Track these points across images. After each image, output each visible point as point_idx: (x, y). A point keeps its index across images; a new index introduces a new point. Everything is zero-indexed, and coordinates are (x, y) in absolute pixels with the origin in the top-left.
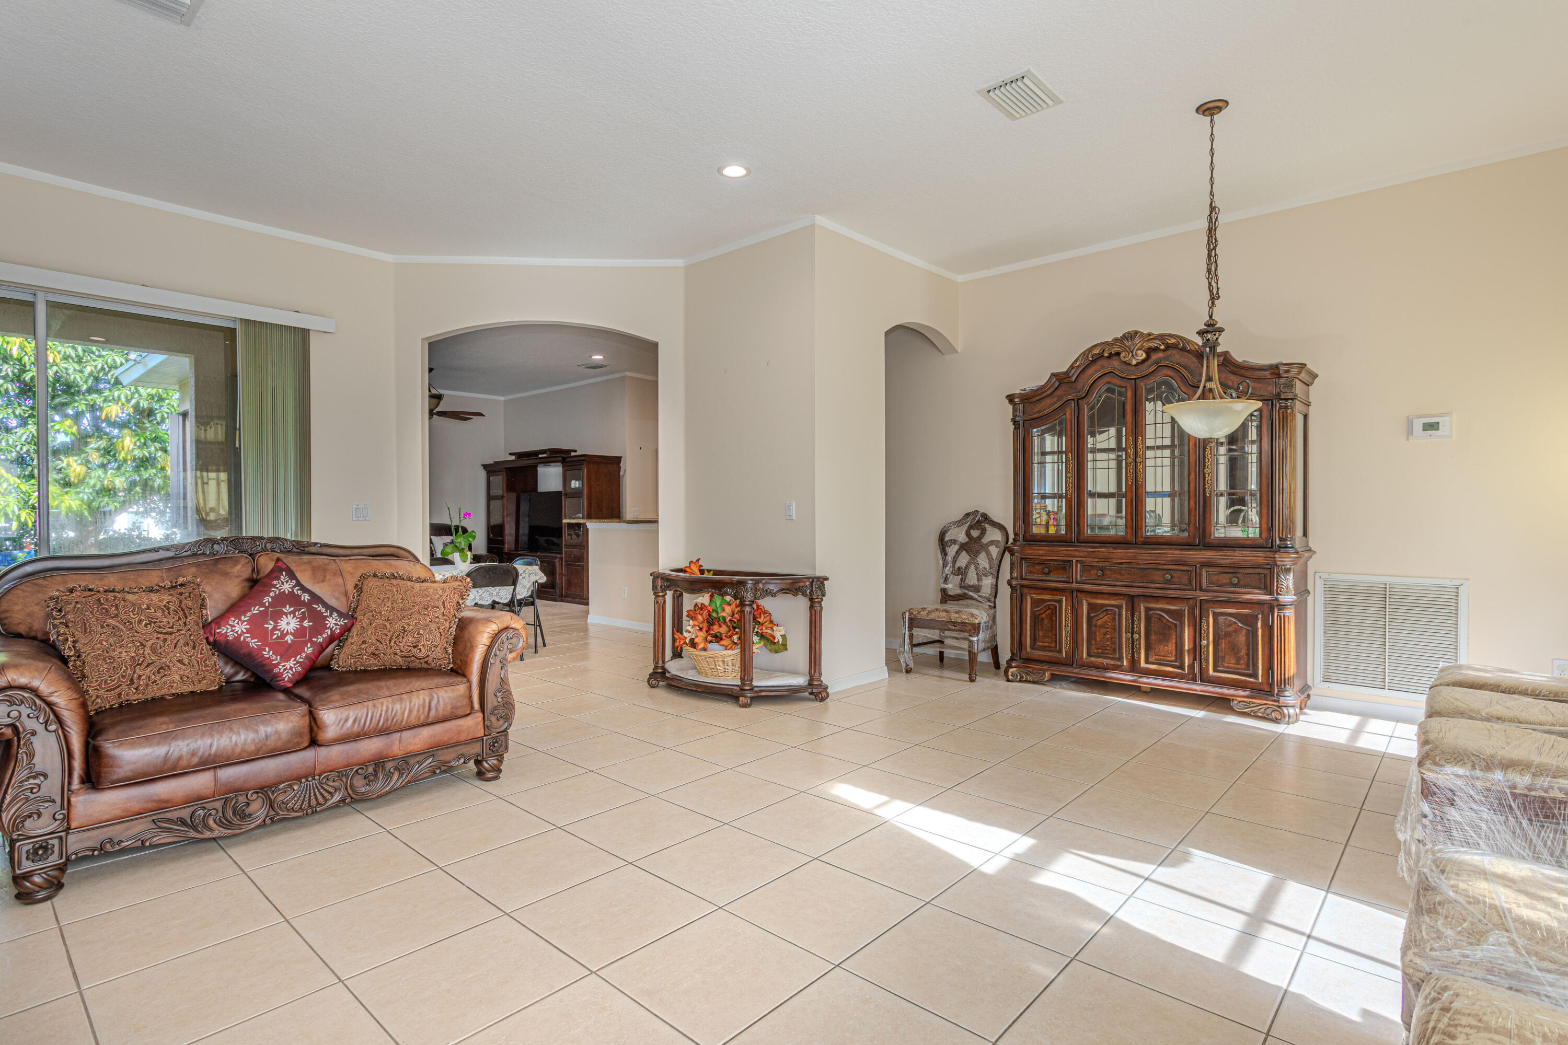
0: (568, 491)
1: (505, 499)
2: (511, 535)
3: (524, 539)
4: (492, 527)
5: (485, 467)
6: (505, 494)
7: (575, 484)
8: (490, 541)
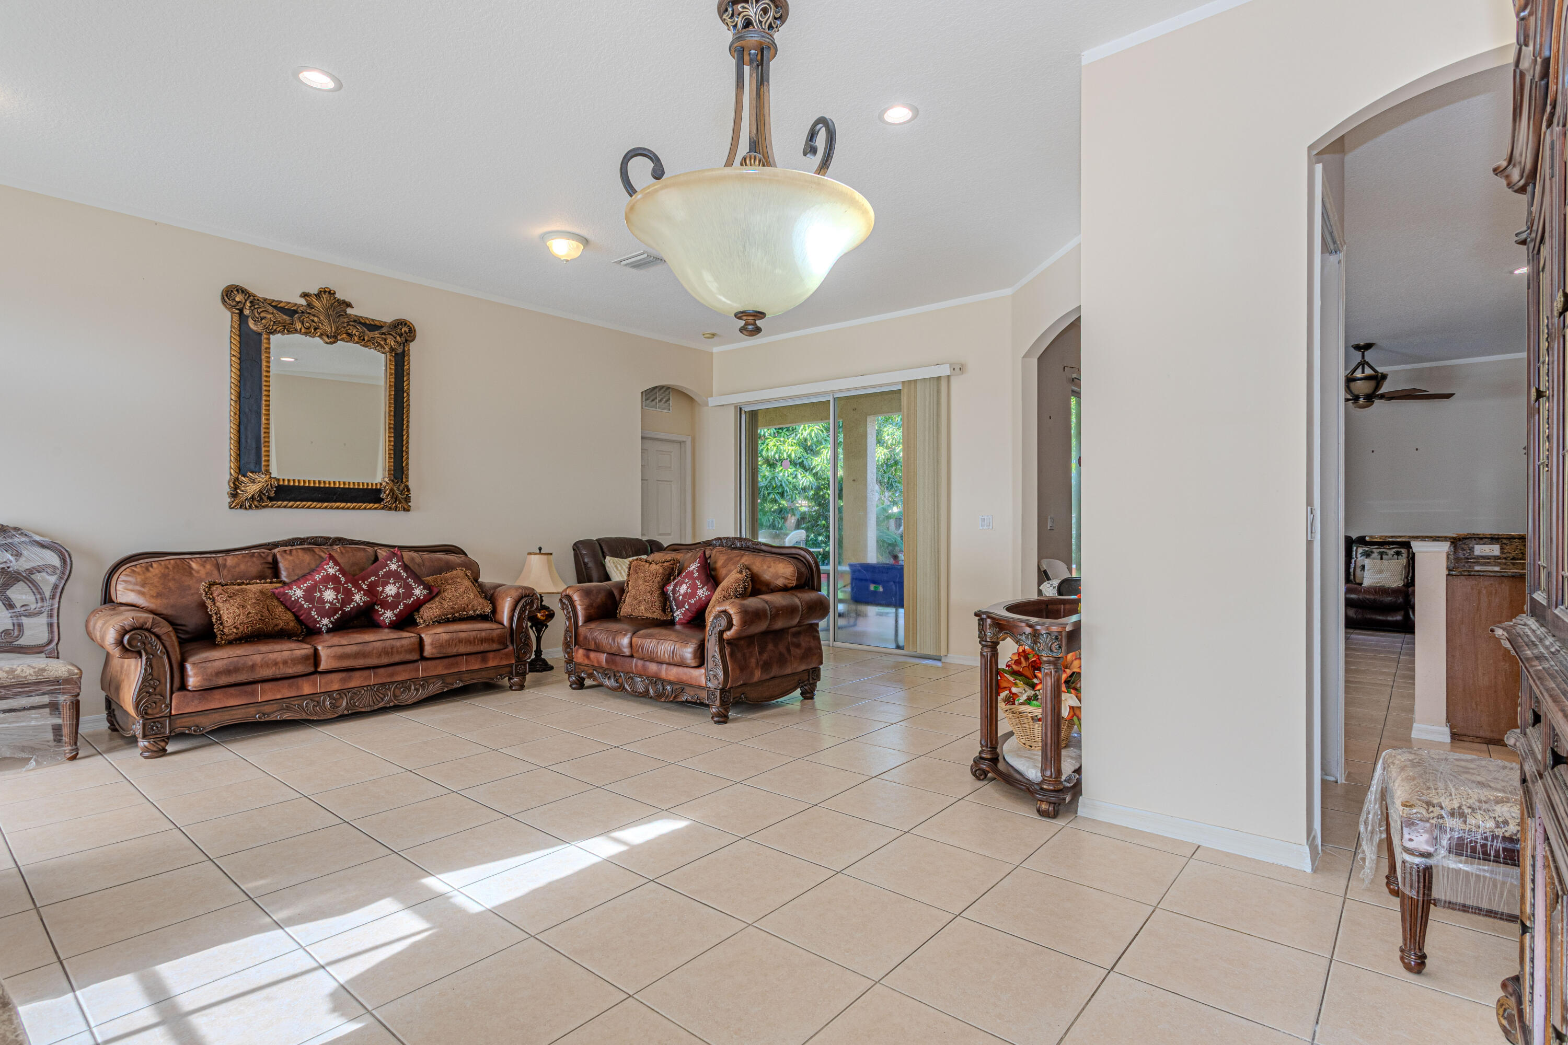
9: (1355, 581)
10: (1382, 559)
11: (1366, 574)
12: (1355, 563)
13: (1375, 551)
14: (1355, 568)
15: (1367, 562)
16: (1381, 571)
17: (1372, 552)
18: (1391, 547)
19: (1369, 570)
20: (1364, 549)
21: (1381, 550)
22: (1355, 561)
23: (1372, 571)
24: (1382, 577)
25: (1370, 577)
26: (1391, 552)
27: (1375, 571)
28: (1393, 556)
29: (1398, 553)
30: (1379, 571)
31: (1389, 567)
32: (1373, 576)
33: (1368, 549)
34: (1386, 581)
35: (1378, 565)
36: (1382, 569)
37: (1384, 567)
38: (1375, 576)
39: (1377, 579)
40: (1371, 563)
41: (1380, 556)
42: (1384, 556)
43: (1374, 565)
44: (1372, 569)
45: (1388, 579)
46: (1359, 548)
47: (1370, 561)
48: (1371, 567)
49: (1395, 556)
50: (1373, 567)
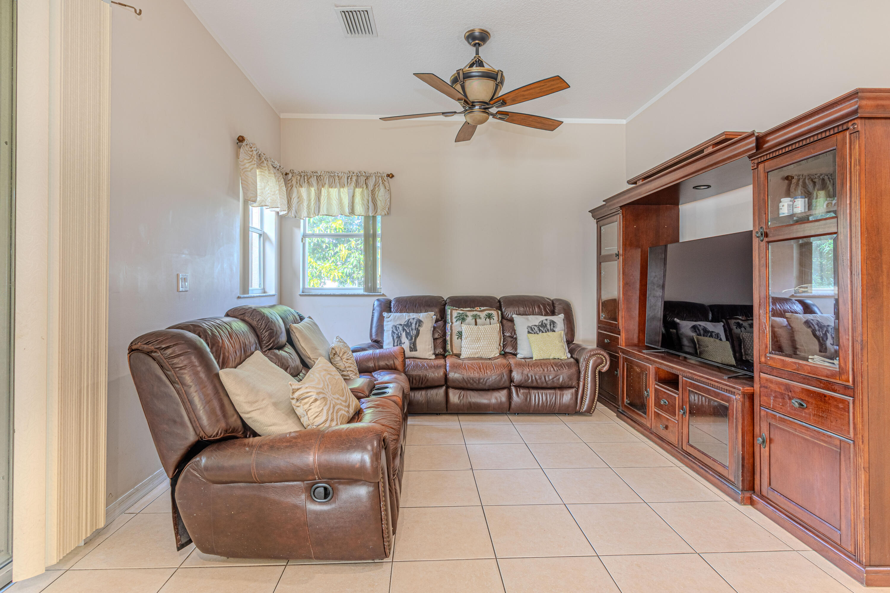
0: (773, 225)
1: (621, 259)
3: (654, 326)
4: (603, 302)
5: (594, 212)
6: (621, 251)
7: (791, 206)
8: (601, 324)
9: (452, 351)
10: (476, 324)
11: (464, 343)
12: (451, 330)
13: (469, 314)
14: (451, 335)
15: (464, 328)
16: (478, 340)
17: (467, 316)
18: (482, 308)
19: (466, 338)
20: (458, 311)
21: (475, 313)
22: (451, 327)
23: (470, 339)
24: (480, 345)
25: (469, 346)
26: (483, 315)
27: (472, 339)
28: (486, 319)
29: (489, 316)
30: (476, 339)
31: (485, 334)
32: (471, 346)
33: (461, 312)
34: (484, 350)
35: (475, 331)
36: (479, 336)
37: (480, 334)
38: (473, 346)
39: (475, 349)
40: (467, 329)
41: (474, 320)
42: (478, 320)
43: (471, 331)
44: (469, 336)
45: (485, 348)
46: (453, 311)
47: (466, 327)
48: (468, 334)
49: (488, 320)
50: (470, 334)
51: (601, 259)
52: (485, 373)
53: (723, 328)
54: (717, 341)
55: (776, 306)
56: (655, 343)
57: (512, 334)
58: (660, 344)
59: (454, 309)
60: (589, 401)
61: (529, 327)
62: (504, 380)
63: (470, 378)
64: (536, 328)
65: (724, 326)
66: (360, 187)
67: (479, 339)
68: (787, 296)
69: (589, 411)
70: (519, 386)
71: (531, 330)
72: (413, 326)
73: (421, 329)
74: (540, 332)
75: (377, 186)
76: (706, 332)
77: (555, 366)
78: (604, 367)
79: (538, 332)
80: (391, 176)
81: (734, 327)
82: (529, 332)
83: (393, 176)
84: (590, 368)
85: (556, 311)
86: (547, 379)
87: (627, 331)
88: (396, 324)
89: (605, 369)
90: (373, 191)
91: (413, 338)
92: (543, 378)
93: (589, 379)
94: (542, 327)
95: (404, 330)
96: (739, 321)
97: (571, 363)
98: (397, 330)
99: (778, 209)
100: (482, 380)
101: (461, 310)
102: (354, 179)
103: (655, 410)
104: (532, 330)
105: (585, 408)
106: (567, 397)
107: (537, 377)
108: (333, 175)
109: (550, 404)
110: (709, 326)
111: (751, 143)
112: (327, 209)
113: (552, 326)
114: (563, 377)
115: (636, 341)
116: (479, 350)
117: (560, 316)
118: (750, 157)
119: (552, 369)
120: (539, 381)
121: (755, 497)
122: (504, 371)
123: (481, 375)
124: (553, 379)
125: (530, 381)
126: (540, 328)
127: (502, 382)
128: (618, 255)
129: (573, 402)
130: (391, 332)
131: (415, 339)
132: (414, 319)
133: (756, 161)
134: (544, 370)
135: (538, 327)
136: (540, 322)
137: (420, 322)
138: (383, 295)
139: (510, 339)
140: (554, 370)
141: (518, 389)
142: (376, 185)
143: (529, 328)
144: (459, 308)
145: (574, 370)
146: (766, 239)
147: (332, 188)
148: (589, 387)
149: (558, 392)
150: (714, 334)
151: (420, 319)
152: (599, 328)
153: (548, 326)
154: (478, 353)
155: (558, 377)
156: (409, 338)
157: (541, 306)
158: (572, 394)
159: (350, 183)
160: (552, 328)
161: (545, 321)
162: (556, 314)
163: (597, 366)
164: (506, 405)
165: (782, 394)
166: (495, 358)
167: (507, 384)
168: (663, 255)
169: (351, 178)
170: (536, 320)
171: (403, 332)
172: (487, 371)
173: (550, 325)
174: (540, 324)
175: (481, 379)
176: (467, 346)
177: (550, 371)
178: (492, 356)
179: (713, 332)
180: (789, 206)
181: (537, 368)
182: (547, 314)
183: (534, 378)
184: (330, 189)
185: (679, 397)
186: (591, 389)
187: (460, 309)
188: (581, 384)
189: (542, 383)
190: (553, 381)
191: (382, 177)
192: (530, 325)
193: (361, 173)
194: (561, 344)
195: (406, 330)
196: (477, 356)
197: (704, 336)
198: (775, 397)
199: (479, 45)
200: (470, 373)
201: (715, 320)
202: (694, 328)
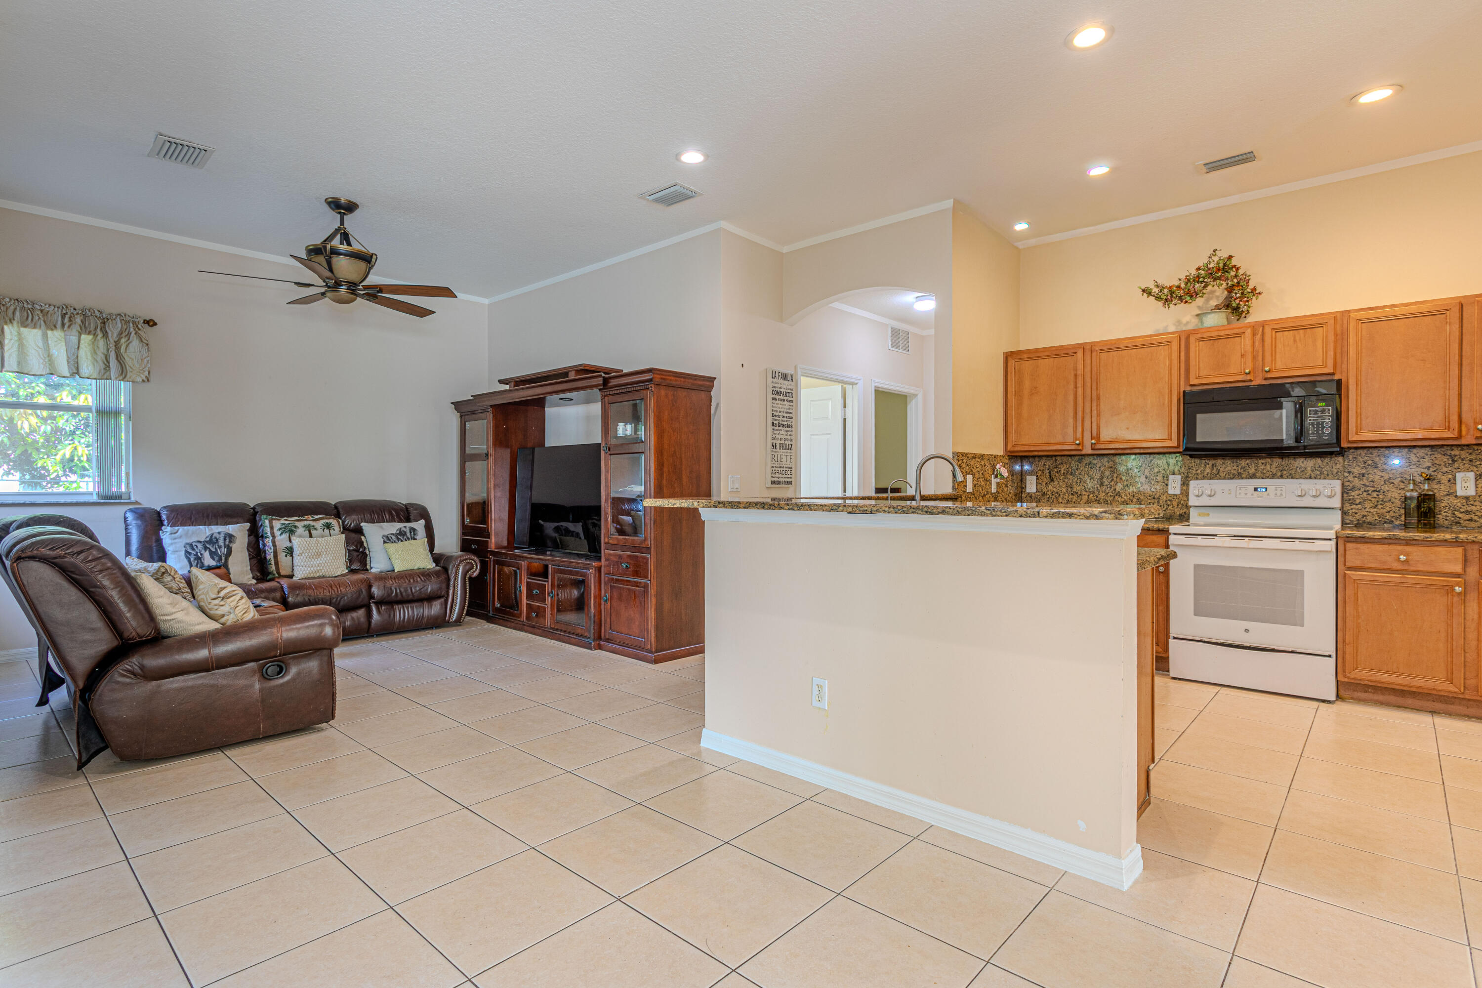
0: (613, 442)
1: (491, 459)
2: (501, 519)
3: (523, 527)
4: (468, 505)
5: (457, 405)
6: (491, 451)
7: (624, 429)
8: (465, 530)
9: (278, 573)
10: (311, 536)
11: (298, 560)
12: (273, 546)
13: (298, 524)
14: (275, 552)
15: (294, 542)
17: (296, 527)
18: (316, 517)
19: (299, 555)
21: (306, 523)
22: (273, 542)
23: (306, 554)
24: (321, 562)
25: (305, 564)
26: (319, 524)
27: (310, 554)
28: (323, 530)
29: (328, 526)
30: (316, 553)
31: (327, 547)
32: (309, 563)
33: (287, 522)
34: (327, 567)
35: (313, 545)
36: (320, 551)
37: (321, 548)
38: (312, 563)
39: (315, 566)
40: (302, 543)
41: (308, 531)
42: (313, 532)
43: (307, 545)
44: (305, 552)
45: (329, 564)
46: (274, 521)
47: (300, 540)
48: (303, 549)
49: (327, 531)
50: (306, 548)
51: (465, 458)
52: (338, 591)
53: (581, 528)
54: (578, 539)
55: (625, 505)
56: (523, 543)
57: (356, 547)
58: (528, 544)
59: (275, 519)
60: (459, 609)
61: (384, 536)
62: (362, 596)
63: (319, 599)
64: (394, 537)
65: (582, 526)
66: (89, 333)
67: (319, 554)
68: (634, 497)
69: (458, 622)
70: (380, 603)
71: (387, 539)
72: (221, 542)
73: (234, 546)
74: (398, 541)
75: (124, 335)
76: (568, 532)
77: (422, 576)
78: (474, 572)
79: (397, 541)
80: (151, 323)
81: (591, 527)
82: (385, 542)
83: (155, 324)
84: (460, 577)
85: (412, 517)
86: (413, 590)
87: (497, 534)
88: (190, 542)
89: (475, 574)
90: (117, 344)
91: (223, 558)
92: (409, 590)
93: (459, 586)
94: (401, 536)
95: (206, 548)
96: (594, 521)
97: (439, 570)
98: (193, 549)
99: (616, 431)
100: (335, 600)
101: (285, 520)
102: (78, 320)
103: (528, 602)
104: (389, 540)
105: (454, 617)
106: (435, 608)
107: (402, 590)
108: (30, 307)
109: (417, 616)
110: (571, 526)
111: (599, 381)
112: (19, 363)
113: (412, 533)
114: (430, 587)
115: (505, 543)
116: (321, 568)
117: (420, 522)
118: (600, 390)
119: (419, 579)
120: (404, 594)
121: (602, 643)
122: (362, 586)
123: (333, 593)
124: (420, 589)
125: (394, 594)
126: (399, 537)
127: (360, 600)
128: (487, 455)
129: (442, 611)
130: (183, 553)
131: (226, 560)
132: (219, 533)
133: (603, 394)
134: (410, 581)
135: (396, 535)
136: (397, 530)
137: (230, 537)
138: (137, 503)
139: (355, 554)
140: (421, 579)
141: (380, 606)
142: (122, 333)
143: (385, 538)
144: (281, 517)
145: (443, 577)
146: (609, 452)
147: (25, 327)
148: (459, 595)
149: (426, 604)
150: (574, 533)
151: (231, 532)
152: (464, 534)
153: (408, 534)
154: (320, 571)
155: (425, 588)
156: (216, 558)
157: (393, 512)
158: (442, 604)
159: (69, 327)
160: (412, 536)
161: (403, 529)
162: (412, 520)
163: (467, 572)
164: (365, 626)
165: (617, 562)
166: (343, 575)
167: (366, 601)
168: (531, 457)
169: (70, 317)
170: (393, 528)
171: (205, 551)
172: (341, 588)
173: (410, 533)
174: (398, 532)
175: (334, 598)
176: (302, 563)
177: (417, 581)
178: (339, 573)
179: (574, 532)
180: (623, 429)
181: (402, 580)
182: (400, 521)
183: (398, 591)
184: (22, 329)
185: (548, 584)
186: (461, 597)
187: (283, 519)
188: (451, 592)
189: (408, 595)
190: (421, 593)
191: (134, 323)
192: (386, 534)
193: (91, 311)
194: (425, 552)
195: (209, 549)
196: (318, 575)
197: (565, 536)
198: (614, 565)
199: (344, 214)
200: (318, 593)
201: (575, 521)
202: (557, 529)
